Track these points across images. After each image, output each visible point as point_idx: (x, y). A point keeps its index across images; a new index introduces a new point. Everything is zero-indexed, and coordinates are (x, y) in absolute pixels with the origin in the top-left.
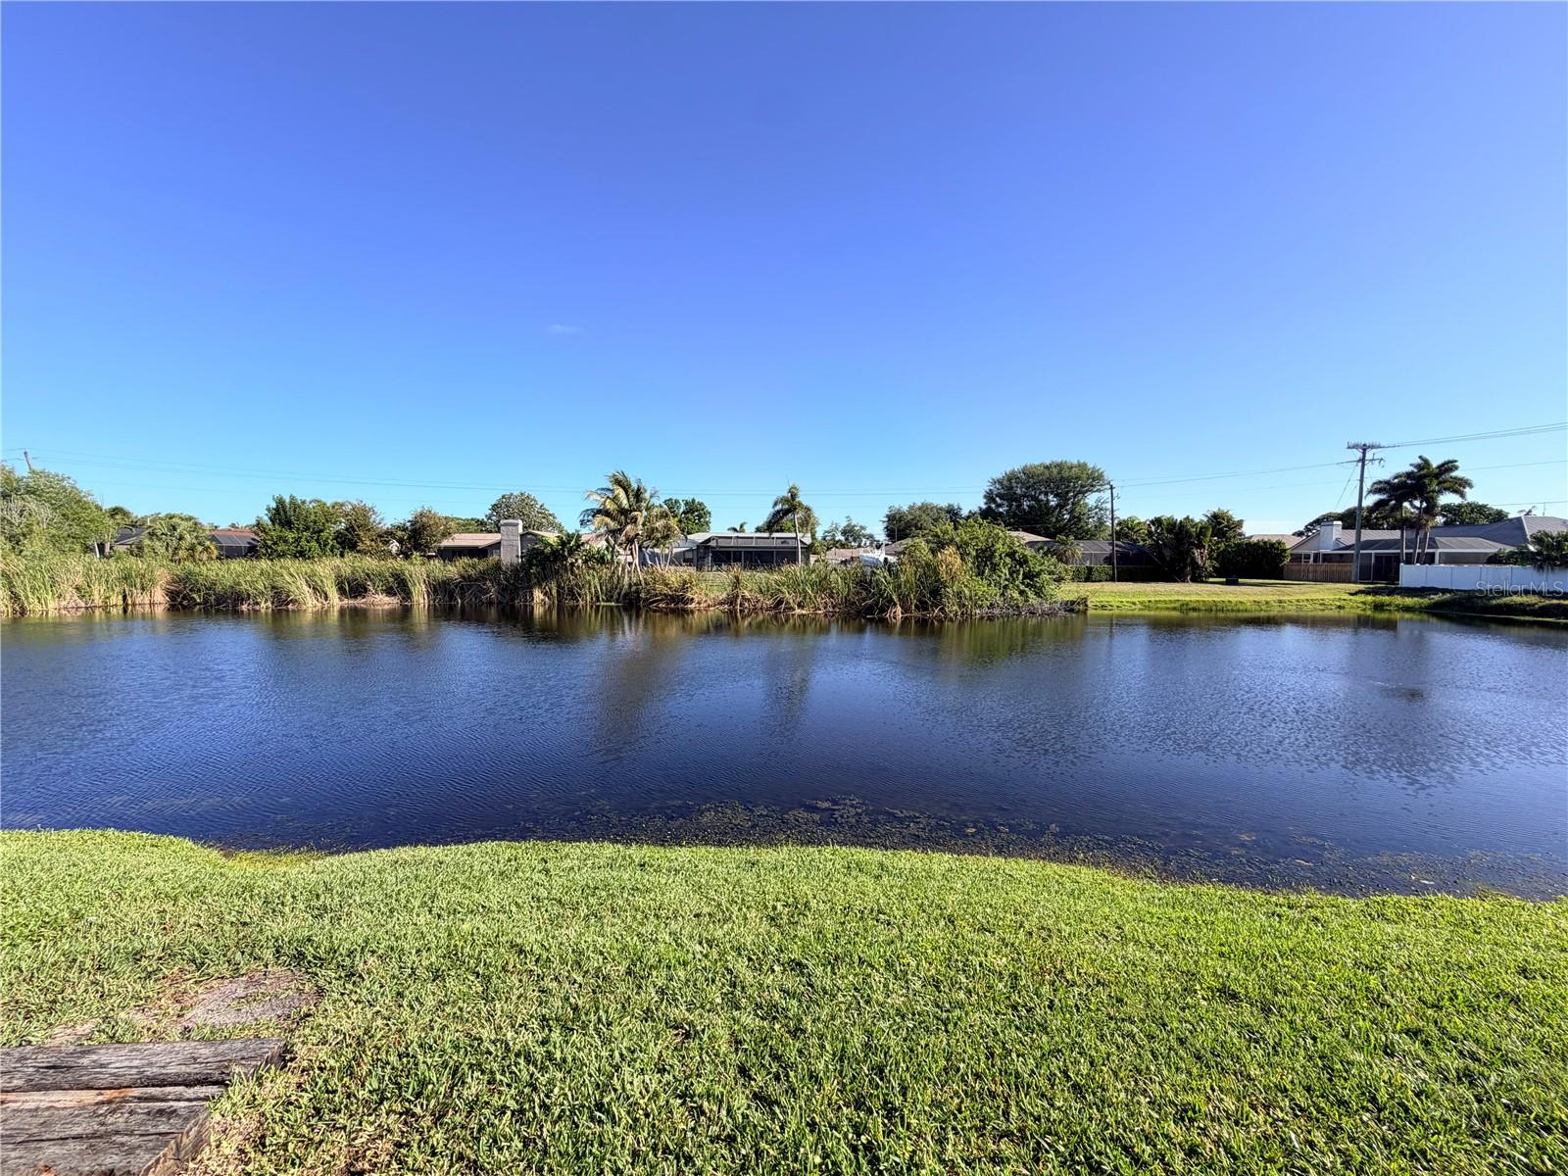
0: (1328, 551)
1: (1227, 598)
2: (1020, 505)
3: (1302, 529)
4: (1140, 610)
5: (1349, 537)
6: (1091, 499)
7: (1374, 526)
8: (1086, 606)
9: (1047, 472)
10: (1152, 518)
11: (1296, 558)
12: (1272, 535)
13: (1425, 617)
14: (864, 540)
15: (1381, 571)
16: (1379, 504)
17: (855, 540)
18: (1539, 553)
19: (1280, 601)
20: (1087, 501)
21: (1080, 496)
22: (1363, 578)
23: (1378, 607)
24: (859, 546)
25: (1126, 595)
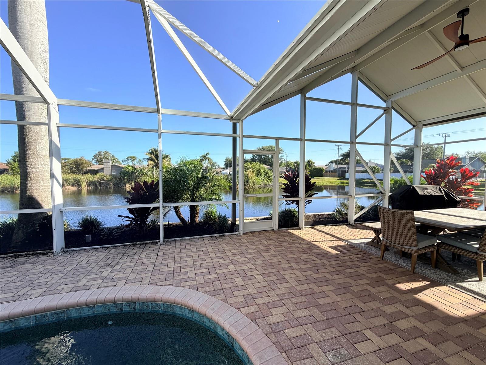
0: (332, 170)
2: (262, 157)
3: (327, 164)
5: (336, 167)
6: (280, 156)
7: (341, 164)
9: (268, 148)
10: (295, 161)
11: (326, 172)
12: (321, 166)
14: (217, 167)
15: (342, 175)
16: (342, 159)
17: (214, 167)
19: (323, 182)
22: (339, 176)
23: (342, 183)
24: (215, 168)
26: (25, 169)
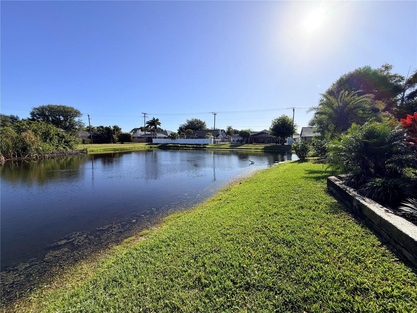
0: (139, 136)
1: (123, 147)
4: (103, 151)
5: (143, 134)
6: (76, 119)
7: (146, 131)
8: (87, 151)
10: (99, 126)
11: (133, 137)
13: (158, 149)
15: (149, 140)
18: (171, 137)
19: (134, 147)
20: (75, 119)
21: (72, 118)
22: (146, 142)
23: (151, 147)
25: (98, 147)
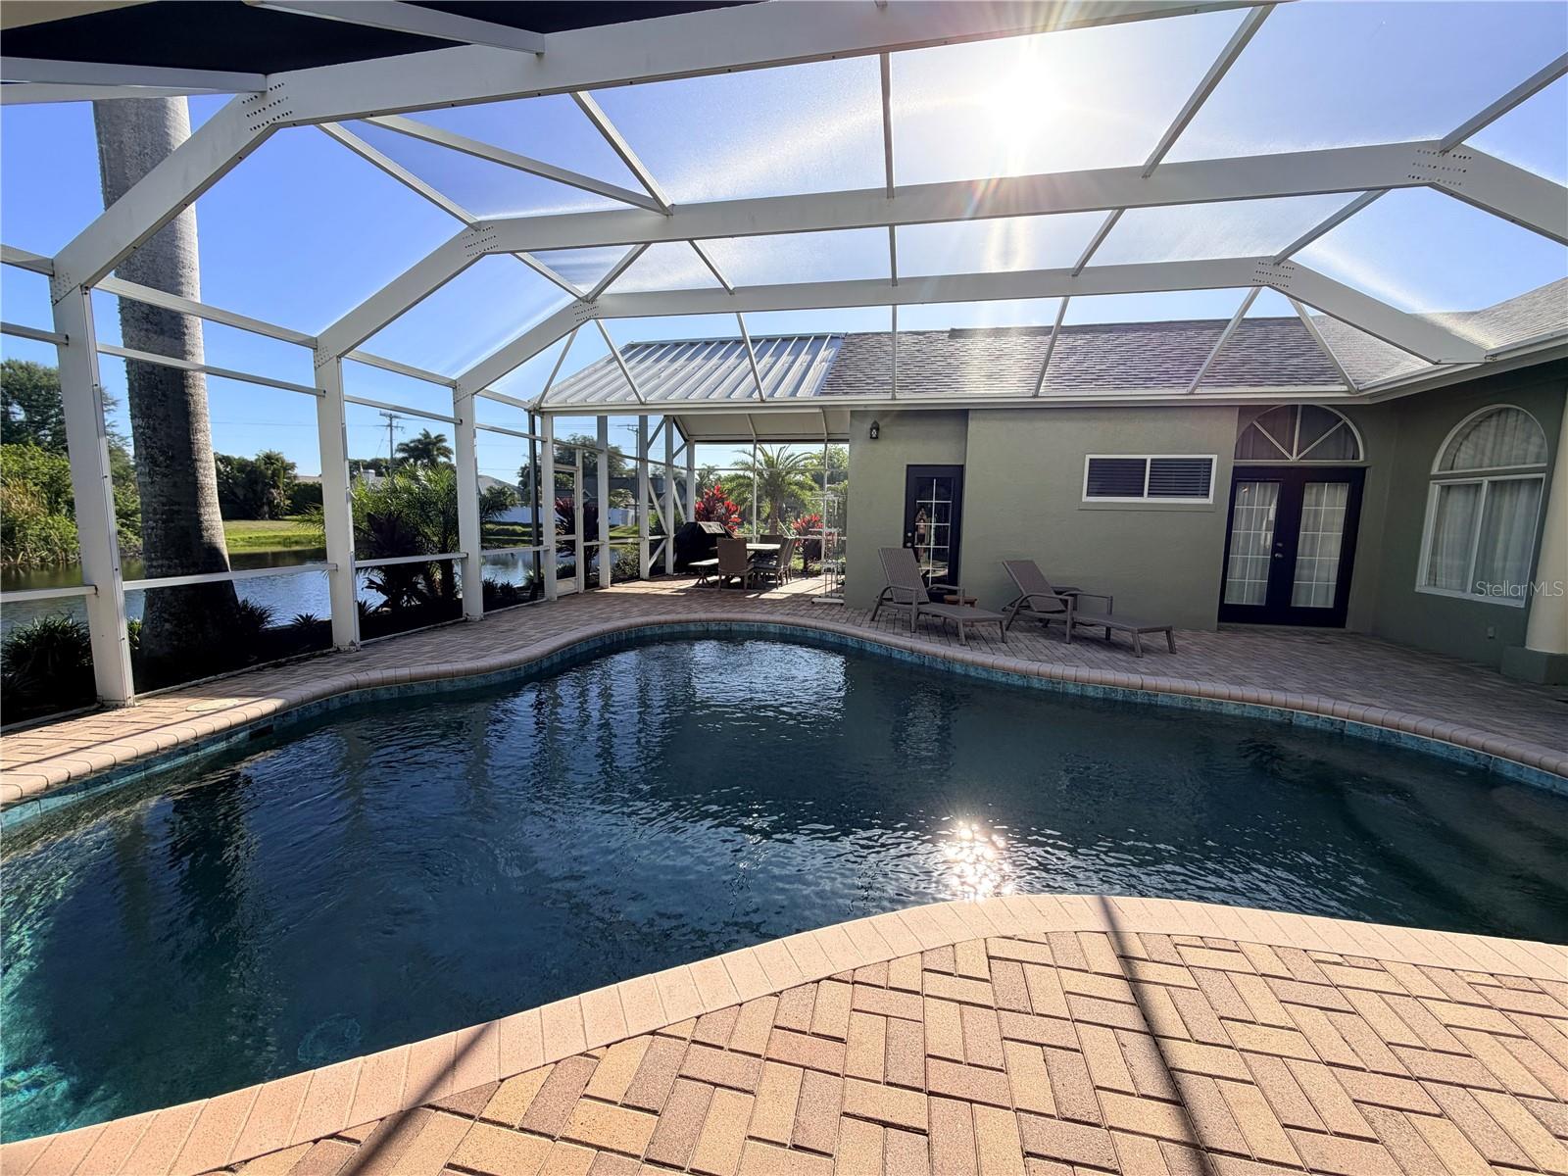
16: (402, 460)
26: (190, 479)
